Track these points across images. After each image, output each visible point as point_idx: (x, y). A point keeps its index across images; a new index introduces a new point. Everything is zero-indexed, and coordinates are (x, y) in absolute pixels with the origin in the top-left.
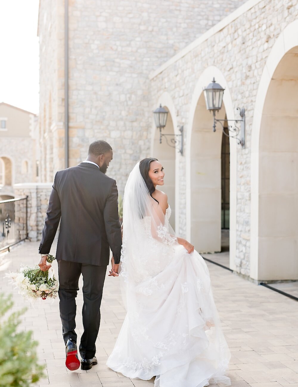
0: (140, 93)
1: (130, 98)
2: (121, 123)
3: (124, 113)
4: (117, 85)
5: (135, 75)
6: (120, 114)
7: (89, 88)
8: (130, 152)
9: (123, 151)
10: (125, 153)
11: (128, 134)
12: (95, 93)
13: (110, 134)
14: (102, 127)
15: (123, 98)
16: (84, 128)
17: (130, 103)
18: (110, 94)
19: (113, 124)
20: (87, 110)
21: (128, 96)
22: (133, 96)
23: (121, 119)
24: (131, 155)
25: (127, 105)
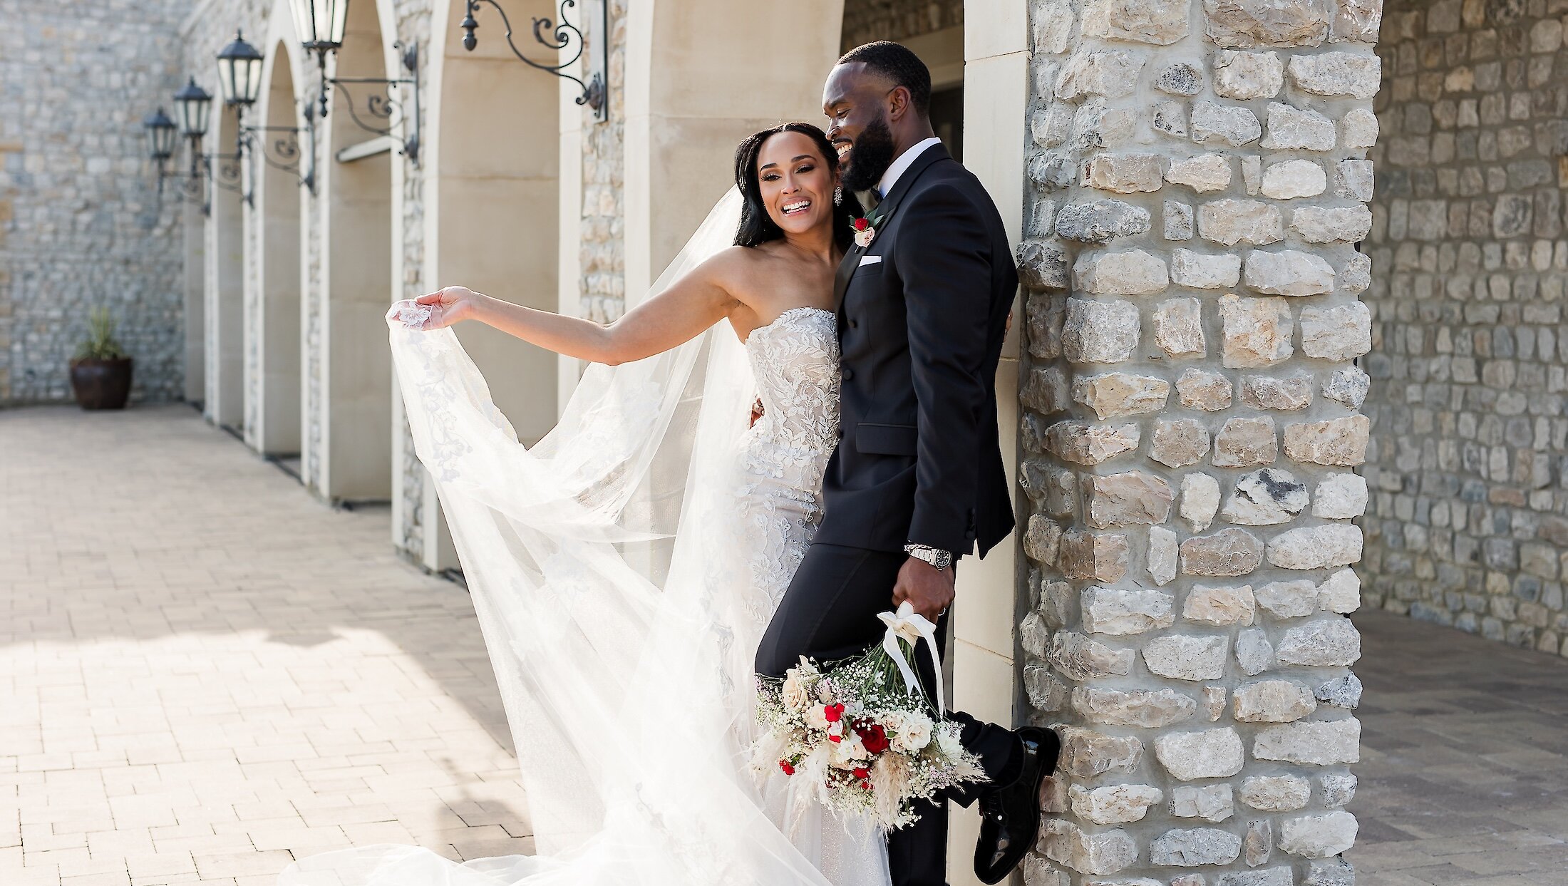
0: (157, 69)
1: (134, 82)
2: (113, 140)
3: (119, 117)
4: (102, 50)
5: (145, 28)
6: (110, 118)
7: (34, 56)
8: (134, 206)
9: (118, 205)
10: (123, 209)
11: (131, 164)
12: (49, 69)
13: (84, 165)
14: (67, 149)
15: (116, 80)
16: (21, 152)
17: (133, 92)
18: (84, 73)
19: (91, 141)
20: (30, 108)
21: (129, 76)
22: (142, 78)
23: (113, 131)
24: (137, 214)
25: (127, 98)
